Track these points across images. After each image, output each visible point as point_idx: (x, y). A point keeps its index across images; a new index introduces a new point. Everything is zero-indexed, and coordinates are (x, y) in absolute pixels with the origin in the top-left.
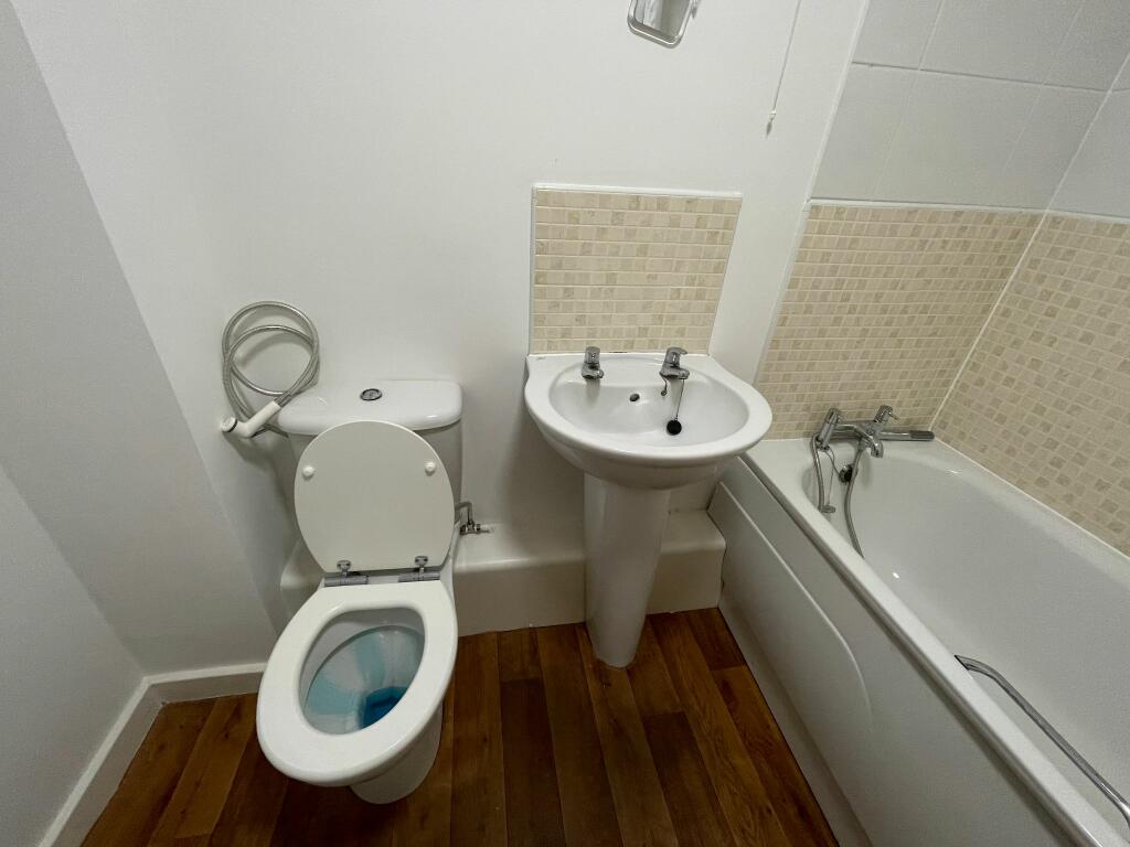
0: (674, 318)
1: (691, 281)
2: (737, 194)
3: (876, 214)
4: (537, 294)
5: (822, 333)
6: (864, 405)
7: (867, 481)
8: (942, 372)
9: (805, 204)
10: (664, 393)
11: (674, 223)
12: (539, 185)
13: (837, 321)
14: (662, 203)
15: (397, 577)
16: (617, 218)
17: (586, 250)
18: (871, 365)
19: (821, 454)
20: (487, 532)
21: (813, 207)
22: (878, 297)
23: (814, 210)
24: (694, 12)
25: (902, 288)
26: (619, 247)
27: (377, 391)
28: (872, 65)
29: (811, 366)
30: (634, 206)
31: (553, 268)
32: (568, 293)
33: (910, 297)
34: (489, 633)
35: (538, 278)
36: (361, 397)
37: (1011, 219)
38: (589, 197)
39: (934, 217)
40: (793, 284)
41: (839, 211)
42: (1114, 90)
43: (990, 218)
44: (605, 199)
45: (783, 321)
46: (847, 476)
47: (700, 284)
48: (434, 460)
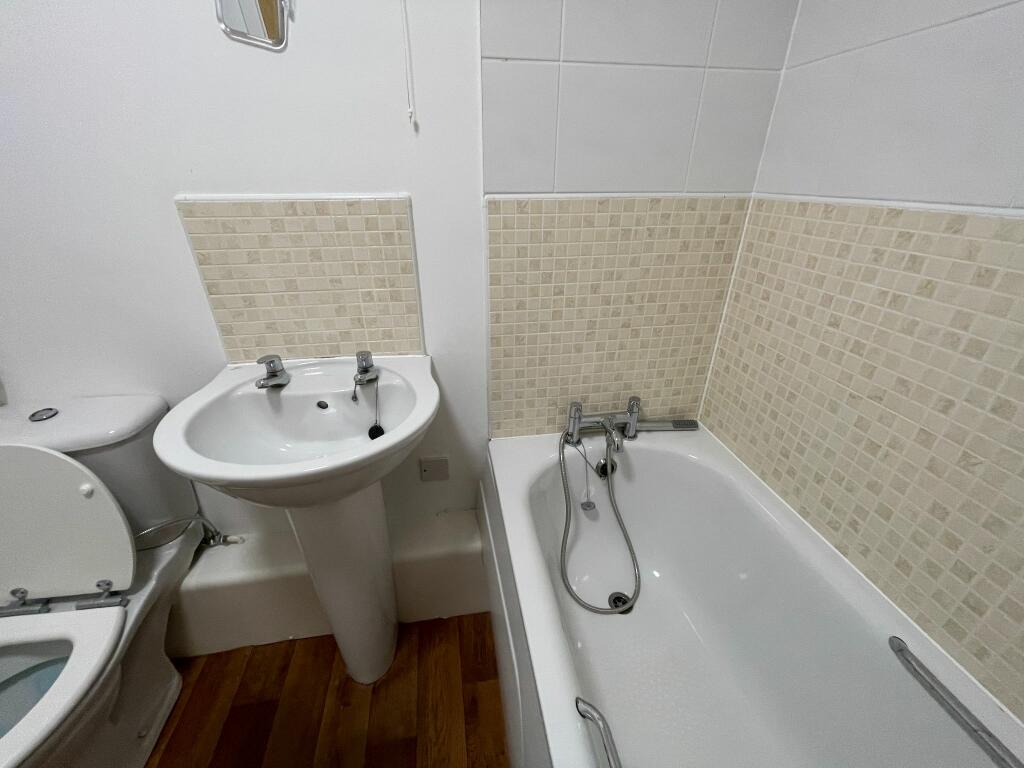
0: (374, 321)
1: (381, 283)
2: (404, 194)
3: (562, 206)
4: (217, 305)
5: (544, 328)
6: (616, 397)
7: (629, 475)
8: (694, 361)
9: (483, 200)
10: (355, 398)
11: (341, 226)
12: (180, 196)
13: (557, 315)
14: (321, 207)
15: (73, 604)
16: (278, 226)
17: (253, 259)
18: (611, 357)
19: (569, 450)
20: (235, 543)
21: (490, 202)
22: (595, 289)
23: (493, 206)
24: (291, 15)
25: (619, 278)
26: (288, 253)
27: (51, 409)
28: (506, 59)
29: (543, 361)
30: (290, 212)
31: (223, 278)
32: (250, 302)
33: (632, 287)
34: (244, 648)
35: (211, 289)
36: (30, 418)
37: (716, 204)
38: (239, 206)
39: (629, 205)
40: (494, 280)
41: (521, 206)
42: (787, 69)
43: (692, 205)
44: (256, 207)
45: (496, 319)
46: (604, 471)
47: (392, 286)
48: (88, 480)
